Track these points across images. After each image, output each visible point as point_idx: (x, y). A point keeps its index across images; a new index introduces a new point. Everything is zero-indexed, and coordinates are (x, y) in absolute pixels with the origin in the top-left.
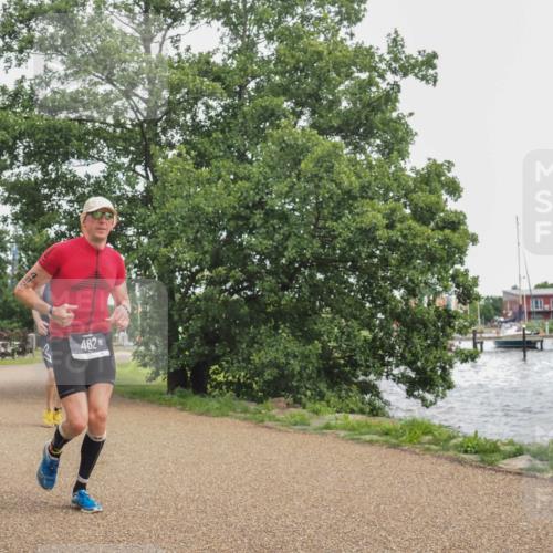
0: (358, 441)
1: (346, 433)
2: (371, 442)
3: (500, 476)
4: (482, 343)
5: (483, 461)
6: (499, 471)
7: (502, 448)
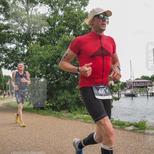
0: (86, 122)
1: (83, 120)
2: (90, 123)
3: (125, 132)
4: (121, 95)
5: (121, 127)
6: (125, 130)
7: (126, 124)
